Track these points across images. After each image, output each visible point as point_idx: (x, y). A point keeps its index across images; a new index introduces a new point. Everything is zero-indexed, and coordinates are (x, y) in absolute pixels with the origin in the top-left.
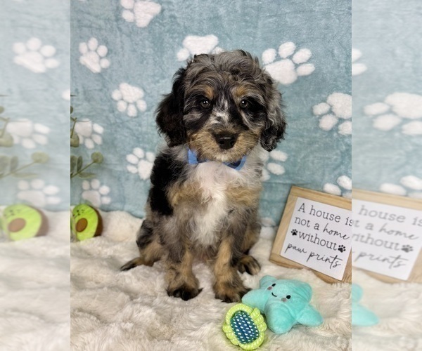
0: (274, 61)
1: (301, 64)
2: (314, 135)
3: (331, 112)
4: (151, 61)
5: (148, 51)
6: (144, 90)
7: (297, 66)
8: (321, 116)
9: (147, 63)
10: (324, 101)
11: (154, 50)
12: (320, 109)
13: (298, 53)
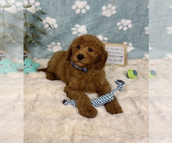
0: (106, 10)
1: (113, 11)
2: (116, 32)
3: (122, 25)
4: (60, 9)
5: (59, 5)
6: (57, 20)
7: (112, 11)
8: (119, 26)
9: (59, 10)
10: (120, 21)
11: (62, 5)
12: (119, 24)
13: (113, 7)
